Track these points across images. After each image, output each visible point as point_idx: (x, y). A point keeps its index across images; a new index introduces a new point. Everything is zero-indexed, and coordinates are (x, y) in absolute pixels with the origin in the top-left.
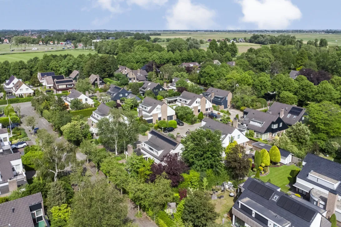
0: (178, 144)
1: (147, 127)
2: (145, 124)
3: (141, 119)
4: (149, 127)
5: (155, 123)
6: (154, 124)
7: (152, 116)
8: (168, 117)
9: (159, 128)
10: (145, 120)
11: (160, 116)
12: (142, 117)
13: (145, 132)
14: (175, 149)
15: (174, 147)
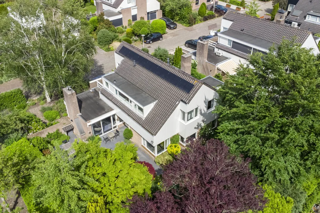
0: (197, 86)
1: (111, 34)
2: (109, 28)
3: (101, 19)
4: (117, 34)
5: (127, 25)
6: (126, 28)
7: (120, 13)
8: (148, 13)
9: (135, 35)
10: (108, 20)
11: (134, 12)
12: (102, 15)
13: (110, 43)
14: (190, 101)
15: (187, 96)
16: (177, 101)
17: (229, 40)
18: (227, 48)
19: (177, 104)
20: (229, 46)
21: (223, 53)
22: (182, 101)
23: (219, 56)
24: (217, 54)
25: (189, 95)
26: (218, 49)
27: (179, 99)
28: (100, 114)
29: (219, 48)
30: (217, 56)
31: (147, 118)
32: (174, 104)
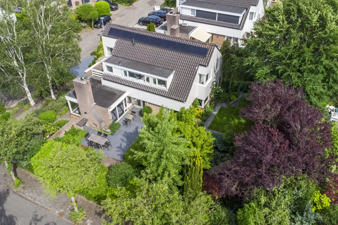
0: (210, 49)
14: (208, 63)
15: (204, 60)
16: (196, 66)
17: (192, 9)
18: (192, 18)
19: (196, 69)
20: (193, 16)
21: (189, 23)
22: (201, 65)
23: (186, 27)
24: (183, 25)
25: (206, 59)
26: (182, 20)
27: (198, 64)
28: (115, 99)
29: (184, 19)
30: (184, 27)
31: (170, 89)
32: (194, 70)
